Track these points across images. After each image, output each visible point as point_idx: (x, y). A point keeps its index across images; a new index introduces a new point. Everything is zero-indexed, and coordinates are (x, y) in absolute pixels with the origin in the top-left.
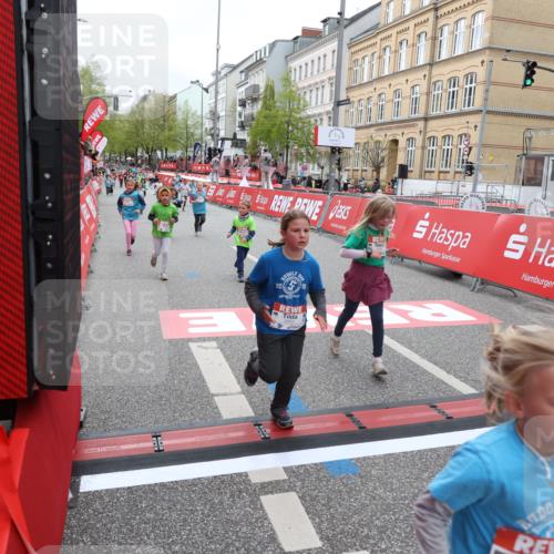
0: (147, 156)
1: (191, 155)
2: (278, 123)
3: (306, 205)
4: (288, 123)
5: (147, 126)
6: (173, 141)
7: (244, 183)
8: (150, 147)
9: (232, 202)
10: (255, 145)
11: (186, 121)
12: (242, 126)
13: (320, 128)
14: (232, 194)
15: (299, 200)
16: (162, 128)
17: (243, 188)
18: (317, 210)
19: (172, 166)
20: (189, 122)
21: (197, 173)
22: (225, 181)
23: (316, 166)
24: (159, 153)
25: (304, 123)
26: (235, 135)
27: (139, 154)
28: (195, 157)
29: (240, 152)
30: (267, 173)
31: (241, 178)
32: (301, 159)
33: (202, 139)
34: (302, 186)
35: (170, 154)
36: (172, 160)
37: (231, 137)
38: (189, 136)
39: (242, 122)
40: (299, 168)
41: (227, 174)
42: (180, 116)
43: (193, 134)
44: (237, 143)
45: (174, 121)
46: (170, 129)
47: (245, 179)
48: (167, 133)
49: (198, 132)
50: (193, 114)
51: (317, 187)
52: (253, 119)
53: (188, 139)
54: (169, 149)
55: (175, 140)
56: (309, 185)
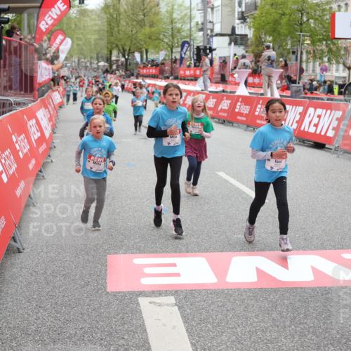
0: (123, 59)
1: (178, 57)
2: (287, 12)
3: (319, 117)
4: (301, 11)
5: (123, 23)
6: (155, 39)
7: (242, 91)
8: (127, 48)
9: (225, 115)
10: (259, 41)
11: (171, 13)
12: (243, 18)
13: (337, 14)
14: (225, 105)
15: (311, 110)
16: (141, 24)
17: (239, 97)
18: (335, 124)
19: (153, 71)
20: (175, 16)
21: (184, 79)
22: (220, 88)
23: (341, 67)
24: (137, 56)
25: (324, 10)
26: (233, 29)
27: (114, 58)
28: (182, 58)
29: (240, 51)
30: (270, 77)
31: (238, 84)
32: (321, 58)
33: (191, 35)
34: (320, 93)
35: (151, 57)
36: (154, 64)
37: (229, 32)
38: (175, 32)
39: (243, 13)
40: (318, 70)
41: (223, 80)
42: (163, 8)
43: (179, 31)
44: (235, 39)
45: (157, 14)
46: (151, 26)
47: (242, 85)
48: (147, 30)
49: (186, 27)
50: (180, 6)
51: (340, 93)
52: (256, 7)
53: (173, 36)
54: (151, 50)
55: (158, 39)
56: (331, 91)
